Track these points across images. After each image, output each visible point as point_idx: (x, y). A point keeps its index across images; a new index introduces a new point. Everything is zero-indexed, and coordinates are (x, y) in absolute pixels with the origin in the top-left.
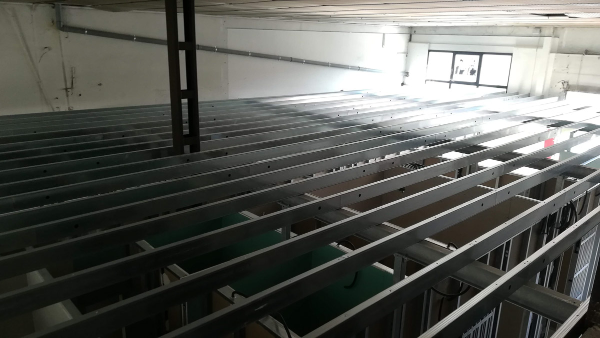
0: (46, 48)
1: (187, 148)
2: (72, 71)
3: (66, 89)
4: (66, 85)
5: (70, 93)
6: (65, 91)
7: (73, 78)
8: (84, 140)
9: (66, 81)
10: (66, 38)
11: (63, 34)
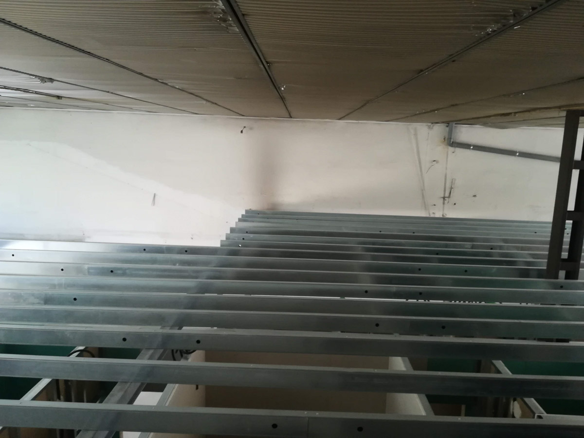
0: (434, 161)
2: (452, 182)
3: (444, 198)
4: (445, 194)
5: (446, 202)
6: (442, 199)
7: (451, 188)
8: (454, 246)
9: (445, 191)
10: (453, 152)
11: (451, 149)
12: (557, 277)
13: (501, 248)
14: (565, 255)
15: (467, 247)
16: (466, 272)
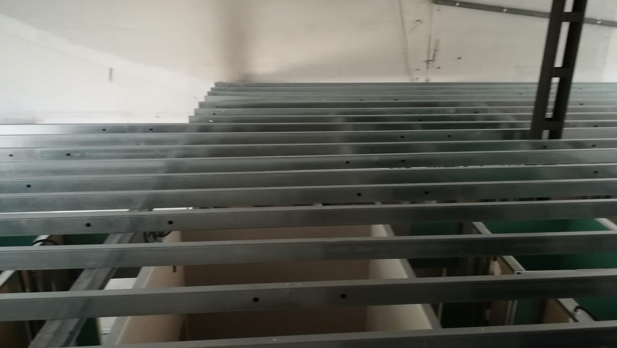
0: (418, 21)
1: (546, 133)
2: (437, 43)
3: (428, 61)
4: (428, 57)
5: (430, 65)
6: (426, 63)
7: (436, 50)
8: (438, 112)
9: (429, 53)
10: (438, 10)
11: (436, 7)
12: (540, 137)
13: (485, 111)
14: (549, 115)
15: (451, 112)
16: (449, 137)
